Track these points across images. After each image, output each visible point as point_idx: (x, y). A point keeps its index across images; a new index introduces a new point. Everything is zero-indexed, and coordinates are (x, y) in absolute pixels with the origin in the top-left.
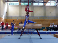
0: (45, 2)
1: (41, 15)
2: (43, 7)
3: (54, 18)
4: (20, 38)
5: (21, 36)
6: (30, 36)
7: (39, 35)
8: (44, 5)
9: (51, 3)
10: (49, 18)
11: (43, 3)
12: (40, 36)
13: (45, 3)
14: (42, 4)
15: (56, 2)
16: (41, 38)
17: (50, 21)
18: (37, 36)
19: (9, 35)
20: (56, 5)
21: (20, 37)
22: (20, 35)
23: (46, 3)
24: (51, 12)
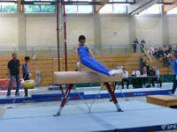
0: (98, 3)
2: (91, 19)
4: (58, 114)
5: (62, 105)
6: (89, 105)
7: (116, 102)
8: (96, 12)
9: (115, 5)
11: (90, 6)
12: (119, 103)
13: (98, 7)
14: (88, 9)
15: (131, 3)
16: (119, 110)
18: (107, 104)
20: (129, 12)
21: (60, 110)
22: (60, 103)
23: (102, 4)
24: (115, 34)
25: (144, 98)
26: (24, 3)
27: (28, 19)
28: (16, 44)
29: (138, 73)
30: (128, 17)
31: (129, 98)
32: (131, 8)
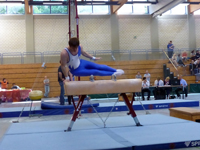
1: (102, 49)
3: (147, 55)
6: (104, 119)
7: (134, 115)
8: (113, 13)
11: (107, 7)
14: (104, 10)
15: (153, 3)
16: (138, 125)
18: (125, 118)
20: (151, 13)
24: (135, 37)
25: (167, 111)
26: (31, 3)
27: (37, 21)
28: (23, 50)
30: (150, 18)
32: (153, 9)
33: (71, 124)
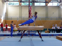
0: (47, 2)
1: (42, 16)
6: (31, 38)
8: (46, 5)
9: (53, 3)
10: (51, 19)
14: (44, 4)
17: (52, 22)
18: (38, 38)
19: (8, 37)
24: (53, 13)
27: (23, 7)
28: (18, 16)
29: (59, 27)
30: (58, 7)
31: (51, 36)
32: (59, 4)
33: (21, 39)
